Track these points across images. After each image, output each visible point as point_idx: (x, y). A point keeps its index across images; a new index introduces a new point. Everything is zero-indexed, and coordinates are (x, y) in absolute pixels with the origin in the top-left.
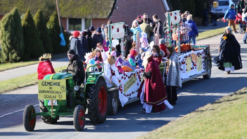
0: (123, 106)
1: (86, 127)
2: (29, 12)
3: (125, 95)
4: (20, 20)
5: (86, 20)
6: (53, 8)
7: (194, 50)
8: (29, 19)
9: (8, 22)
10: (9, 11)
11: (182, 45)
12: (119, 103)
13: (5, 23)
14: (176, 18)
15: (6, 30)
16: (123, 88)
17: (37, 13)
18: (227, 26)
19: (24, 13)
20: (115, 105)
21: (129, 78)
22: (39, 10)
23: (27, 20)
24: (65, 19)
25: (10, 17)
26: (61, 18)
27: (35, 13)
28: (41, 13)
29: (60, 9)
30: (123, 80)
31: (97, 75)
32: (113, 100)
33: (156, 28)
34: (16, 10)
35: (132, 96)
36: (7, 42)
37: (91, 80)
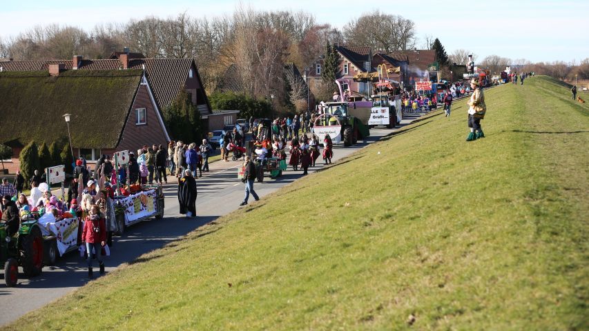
0: (61, 255)
1: (19, 281)
2: (45, 144)
3: (65, 244)
4: (37, 152)
5: (95, 150)
6: (66, 140)
7: (144, 191)
8: (45, 150)
9: (27, 153)
10: (27, 144)
11: (131, 186)
12: (57, 252)
13: (25, 154)
14: (124, 158)
15: (25, 161)
16: (62, 236)
17: (52, 145)
18: (220, 154)
19: (41, 145)
20: (52, 254)
21: (69, 224)
22: (54, 142)
23: (43, 151)
24: (77, 149)
25: (29, 149)
26: (73, 149)
27: (50, 145)
28: (55, 145)
29: (72, 141)
30: (62, 227)
31: (31, 224)
32: (51, 249)
33: (100, 170)
34: (34, 143)
35: (73, 243)
36: (26, 172)
37: (24, 229)
